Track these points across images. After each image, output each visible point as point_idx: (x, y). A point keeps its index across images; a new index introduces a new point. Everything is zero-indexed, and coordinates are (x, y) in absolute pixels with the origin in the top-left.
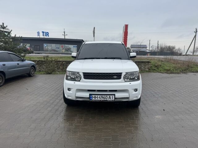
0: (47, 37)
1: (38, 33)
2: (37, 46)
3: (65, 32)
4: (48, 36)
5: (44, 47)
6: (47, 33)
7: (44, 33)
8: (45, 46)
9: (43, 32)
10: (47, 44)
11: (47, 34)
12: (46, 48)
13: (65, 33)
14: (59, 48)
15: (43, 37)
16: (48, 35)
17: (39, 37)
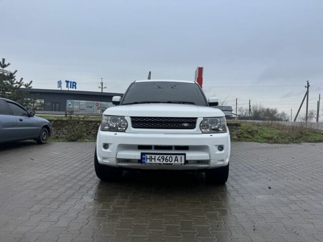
0: (74, 89)
1: (60, 83)
2: (56, 103)
3: (102, 83)
4: (76, 88)
5: (67, 104)
6: (74, 82)
7: (69, 83)
8: (70, 103)
9: (67, 82)
10: (72, 101)
11: (74, 84)
12: (71, 106)
13: (102, 85)
14: (91, 107)
15: (67, 89)
16: (75, 86)
17: (60, 89)
